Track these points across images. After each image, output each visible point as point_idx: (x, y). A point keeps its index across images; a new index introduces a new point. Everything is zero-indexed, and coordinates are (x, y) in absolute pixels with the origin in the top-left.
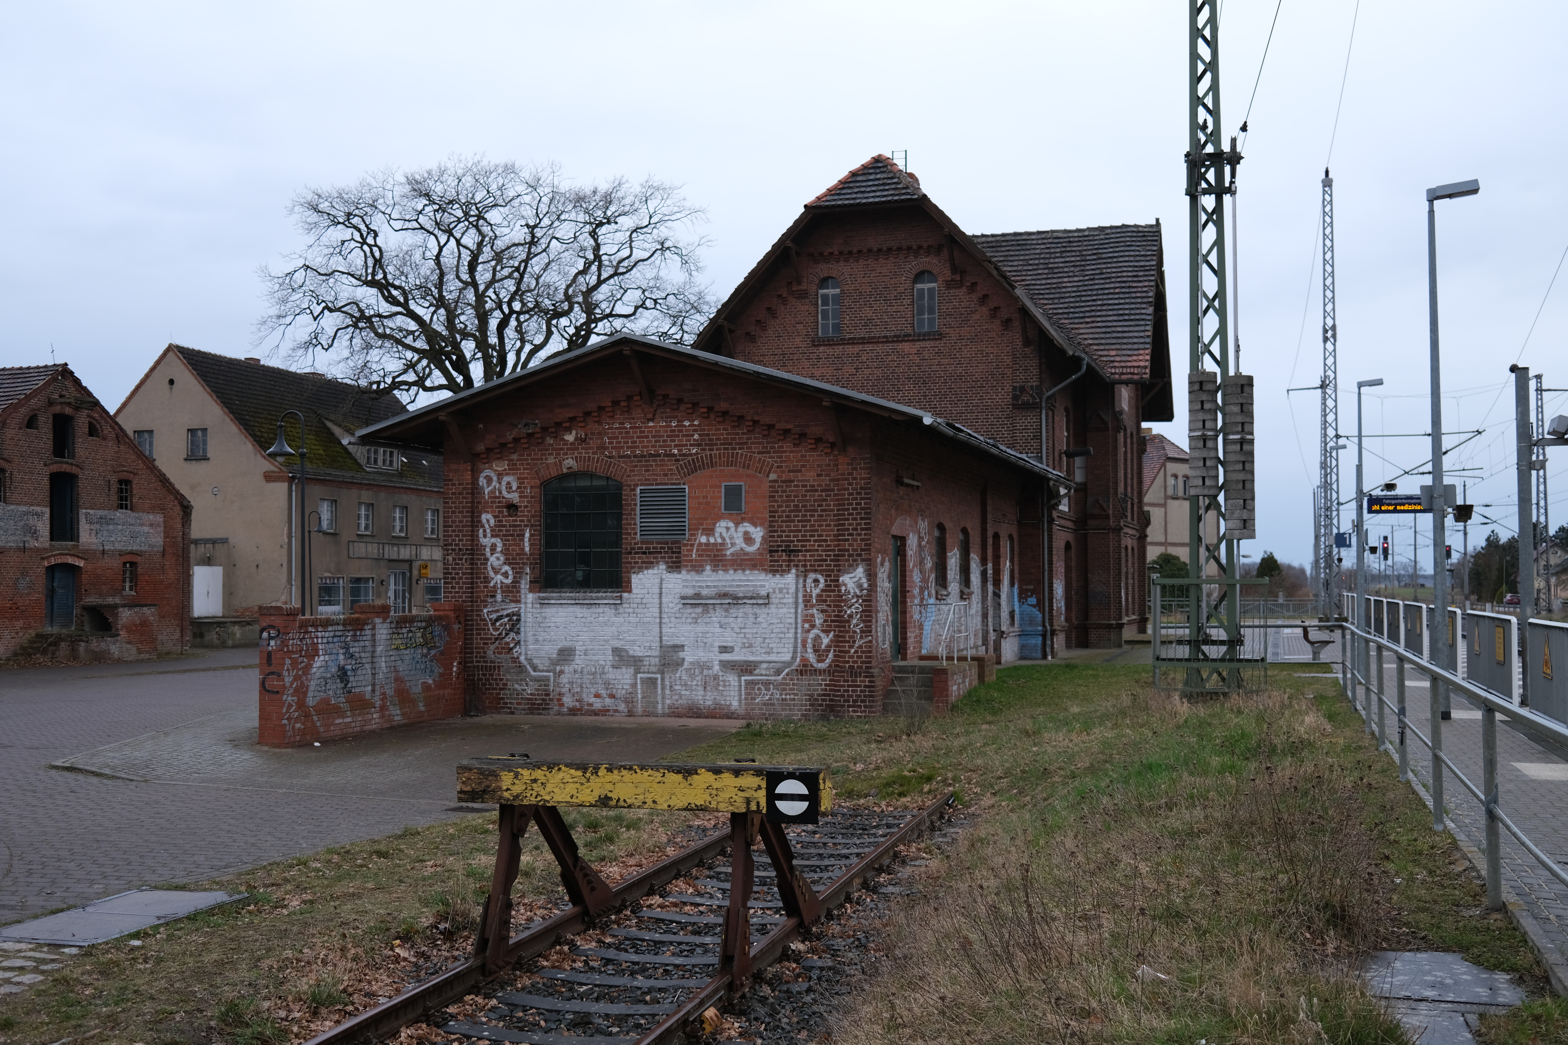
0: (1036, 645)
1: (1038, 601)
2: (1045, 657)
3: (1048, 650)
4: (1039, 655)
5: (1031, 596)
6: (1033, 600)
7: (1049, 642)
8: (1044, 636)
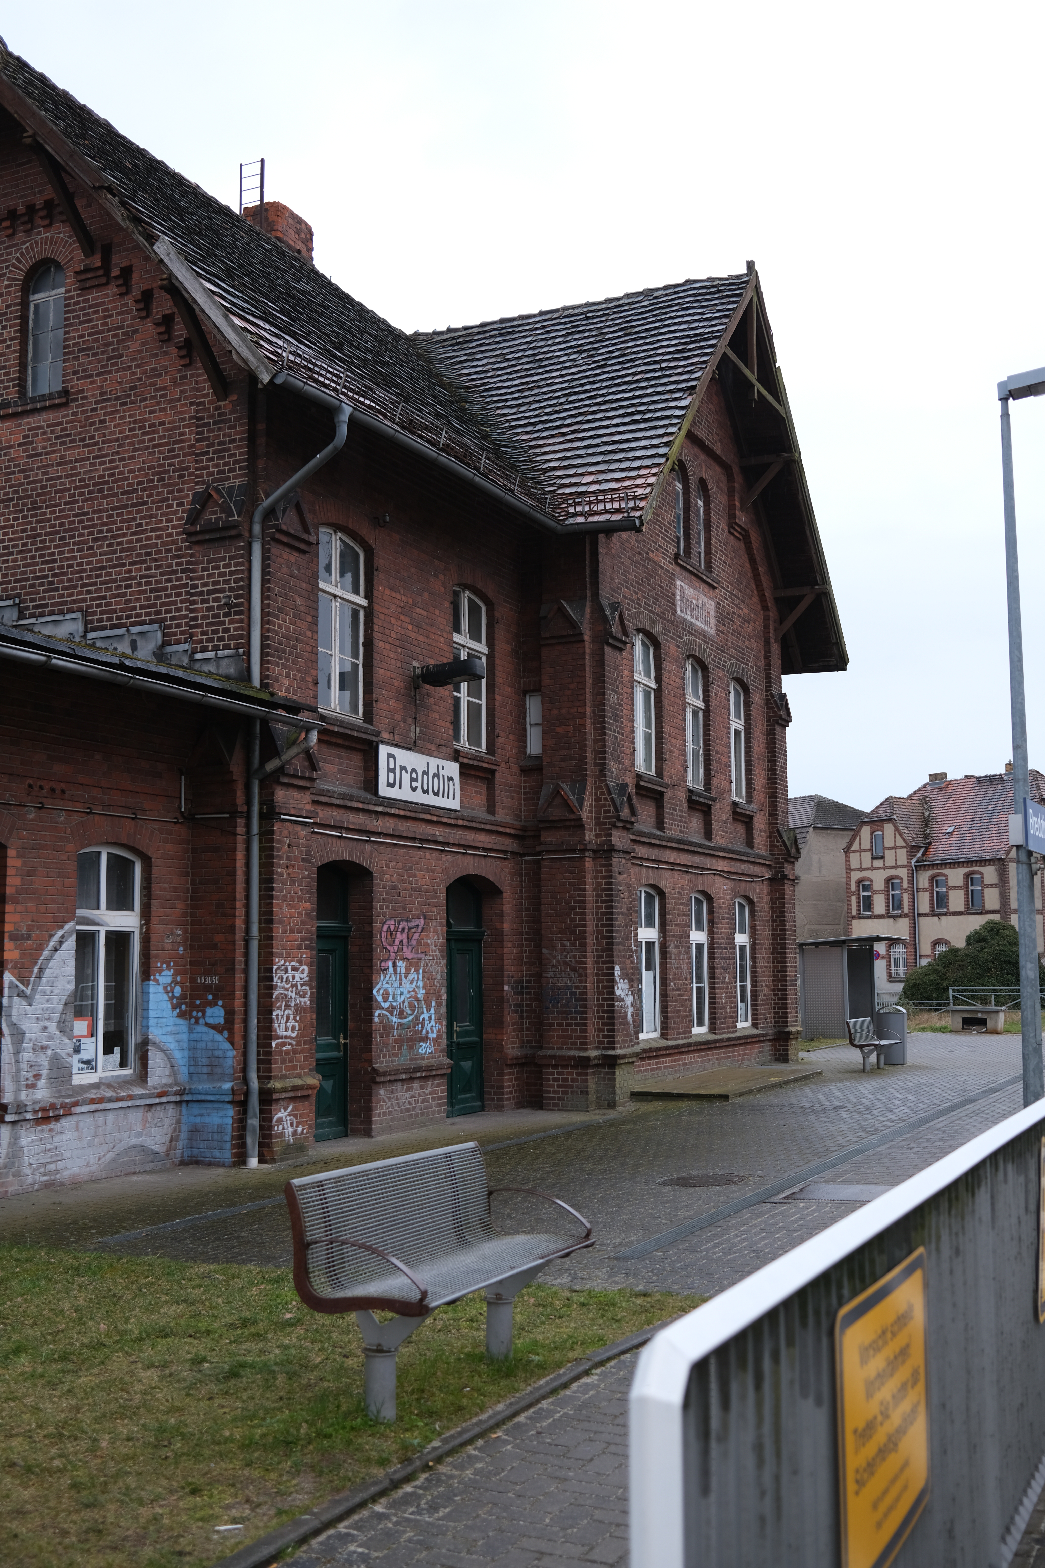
0: (220, 1130)
1: (230, 1014)
2: (241, 1159)
3: (252, 1142)
4: (227, 1155)
5: (213, 1004)
6: (216, 1014)
7: (254, 1122)
8: (242, 1105)
